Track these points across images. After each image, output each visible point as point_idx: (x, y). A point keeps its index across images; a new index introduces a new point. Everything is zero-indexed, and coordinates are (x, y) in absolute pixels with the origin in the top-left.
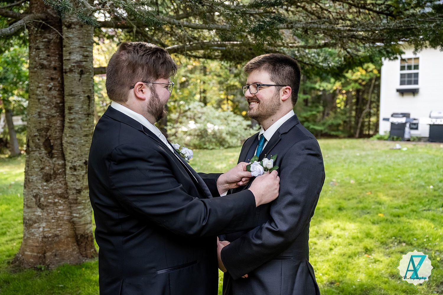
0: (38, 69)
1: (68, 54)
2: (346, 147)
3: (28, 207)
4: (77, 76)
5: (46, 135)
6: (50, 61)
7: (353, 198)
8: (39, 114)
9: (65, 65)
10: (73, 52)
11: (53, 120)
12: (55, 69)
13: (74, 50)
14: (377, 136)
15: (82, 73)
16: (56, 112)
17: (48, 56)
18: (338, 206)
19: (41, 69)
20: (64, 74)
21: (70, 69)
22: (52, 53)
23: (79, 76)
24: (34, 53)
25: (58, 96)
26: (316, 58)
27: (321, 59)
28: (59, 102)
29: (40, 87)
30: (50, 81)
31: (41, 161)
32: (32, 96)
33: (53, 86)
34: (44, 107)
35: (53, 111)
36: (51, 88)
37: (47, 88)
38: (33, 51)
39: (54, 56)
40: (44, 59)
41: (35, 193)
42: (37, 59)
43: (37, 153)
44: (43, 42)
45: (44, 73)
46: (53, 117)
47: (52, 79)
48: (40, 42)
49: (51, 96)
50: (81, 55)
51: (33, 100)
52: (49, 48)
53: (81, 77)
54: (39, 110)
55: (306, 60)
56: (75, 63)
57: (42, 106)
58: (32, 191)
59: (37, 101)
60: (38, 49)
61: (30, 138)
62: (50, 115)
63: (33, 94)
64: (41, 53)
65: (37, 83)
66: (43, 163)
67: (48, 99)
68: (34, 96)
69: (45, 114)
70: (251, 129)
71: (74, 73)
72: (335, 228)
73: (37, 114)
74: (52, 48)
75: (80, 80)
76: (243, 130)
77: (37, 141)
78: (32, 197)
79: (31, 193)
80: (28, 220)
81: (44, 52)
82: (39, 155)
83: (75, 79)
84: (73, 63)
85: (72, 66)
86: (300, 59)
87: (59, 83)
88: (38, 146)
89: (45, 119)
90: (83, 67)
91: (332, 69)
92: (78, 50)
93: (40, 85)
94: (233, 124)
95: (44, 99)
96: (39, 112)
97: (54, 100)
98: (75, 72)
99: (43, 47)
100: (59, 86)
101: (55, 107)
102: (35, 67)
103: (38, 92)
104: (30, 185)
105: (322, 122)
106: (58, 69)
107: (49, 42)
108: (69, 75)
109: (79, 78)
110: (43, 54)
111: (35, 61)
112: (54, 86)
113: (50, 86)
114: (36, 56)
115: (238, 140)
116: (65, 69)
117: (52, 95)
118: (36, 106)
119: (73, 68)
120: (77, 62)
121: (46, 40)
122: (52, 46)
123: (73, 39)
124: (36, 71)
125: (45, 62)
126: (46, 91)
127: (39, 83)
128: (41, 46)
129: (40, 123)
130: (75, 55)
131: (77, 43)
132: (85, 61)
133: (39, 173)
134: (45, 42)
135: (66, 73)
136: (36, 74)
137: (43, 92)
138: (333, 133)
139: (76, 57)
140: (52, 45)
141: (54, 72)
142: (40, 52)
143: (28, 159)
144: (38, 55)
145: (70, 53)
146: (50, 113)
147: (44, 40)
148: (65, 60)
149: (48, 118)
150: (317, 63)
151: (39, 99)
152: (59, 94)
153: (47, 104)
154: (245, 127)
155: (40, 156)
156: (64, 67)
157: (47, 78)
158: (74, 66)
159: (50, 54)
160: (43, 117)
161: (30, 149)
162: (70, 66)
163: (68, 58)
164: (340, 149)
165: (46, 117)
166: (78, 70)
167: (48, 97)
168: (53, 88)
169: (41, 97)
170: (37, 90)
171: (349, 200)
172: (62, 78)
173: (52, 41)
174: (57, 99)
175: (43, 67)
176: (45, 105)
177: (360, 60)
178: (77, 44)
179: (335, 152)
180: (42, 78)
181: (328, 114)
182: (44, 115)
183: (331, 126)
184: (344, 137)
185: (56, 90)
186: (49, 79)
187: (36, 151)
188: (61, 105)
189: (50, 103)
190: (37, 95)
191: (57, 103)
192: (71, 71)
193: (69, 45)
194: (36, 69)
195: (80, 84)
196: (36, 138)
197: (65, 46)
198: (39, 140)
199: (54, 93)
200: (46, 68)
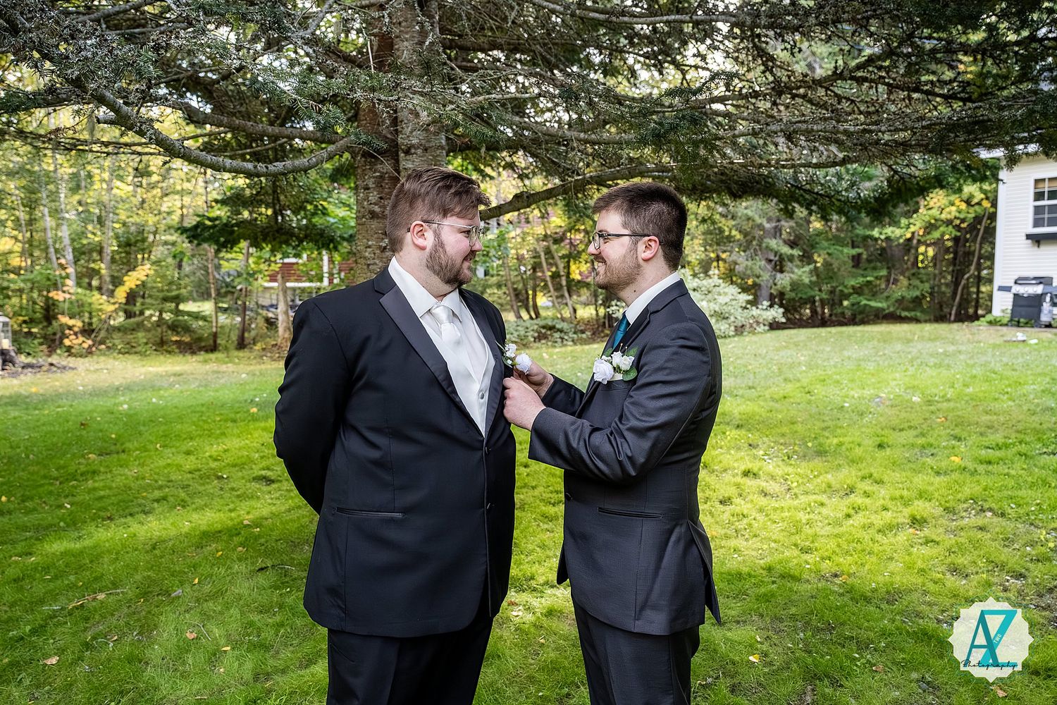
0: (367, 219)
2: (922, 338)
7: (910, 427)
14: (989, 317)
17: (381, 198)
18: (878, 440)
19: (371, 218)
22: (386, 194)
24: (362, 195)
26: (834, 184)
27: (844, 184)
29: (369, 247)
32: (359, 261)
36: (385, 248)
37: (380, 246)
38: (360, 193)
40: (375, 204)
42: (366, 203)
44: (373, 177)
45: (375, 224)
48: (370, 177)
49: (385, 259)
52: (381, 186)
55: (818, 189)
59: (365, 267)
60: (367, 188)
63: (361, 258)
64: (371, 195)
65: (365, 240)
67: (380, 264)
68: (362, 261)
70: (754, 308)
72: (863, 478)
74: (386, 186)
76: (740, 310)
81: (375, 193)
86: (808, 187)
91: (865, 202)
93: (370, 243)
94: (722, 300)
95: (375, 264)
99: (374, 186)
102: (364, 217)
103: (367, 254)
105: (886, 294)
107: (382, 177)
110: (374, 196)
111: (364, 208)
113: (384, 245)
115: (730, 325)
117: (387, 257)
118: (364, 274)
121: (378, 174)
124: (365, 222)
125: (377, 209)
126: (378, 251)
127: (368, 240)
128: (371, 183)
134: (376, 177)
136: (365, 226)
137: (374, 253)
138: (904, 314)
140: (386, 181)
142: (369, 193)
144: (367, 199)
147: (375, 175)
150: (839, 192)
151: (369, 265)
154: (744, 305)
159: (383, 195)
164: (909, 341)
167: (381, 260)
169: (372, 262)
170: (366, 251)
171: (901, 430)
173: (386, 175)
175: (373, 215)
177: (918, 184)
179: (899, 347)
180: (372, 233)
181: (896, 281)
183: (901, 301)
184: (926, 321)
190: (365, 258)
194: (364, 219)
200: (378, 218)
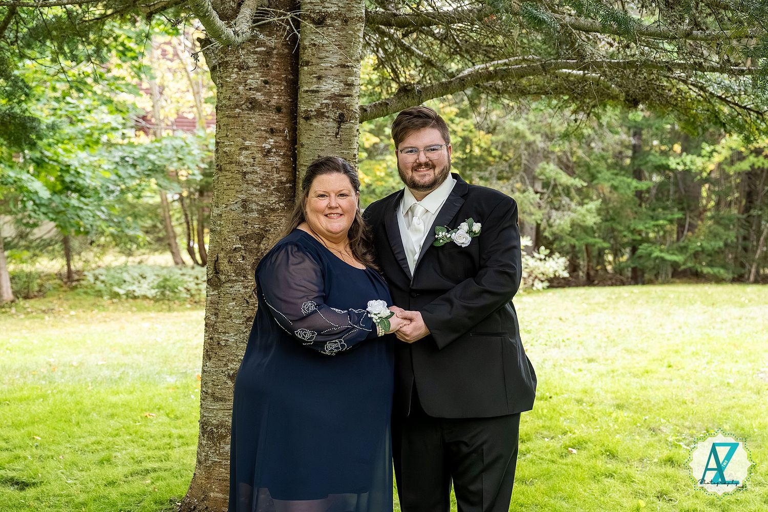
0: (243, 110)
1: (315, 80)
3: (216, 399)
4: (332, 124)
5: (258, 249)
6: (269, 94)
8: (245, 204)
9: (307, 103)
10: (326, 76)
11: (272, 217)
12: (278, 110)
13: (328, 72)
15: (341, 120)
16: (280, 201)
17: (266, 82)
19: (250, 109)
20: (302, 121)
21: (318, 111)
22: (274, 77)
23: (336, 125)
24: (234, 76)
25: (283, 168)
28: (284, 179)
29: (246, 148)
30: (268, 135)
31: (248, 302)
33: (273, 147)
34: (255, 190)
35: (273, 199)
36: (269, 151)
37: (263, 149)
38: (232, 73)
39: (277, 84)
40: (257, 90)
41: (232, 369)
42: (241, 88)
43: (238, 287)
44: (255, 53)
45: (256, 118)
46: (273, 210)
47: (272, 131)
49: (269, 168)
50: (341, 82)
51: (229, 175)
52: (267, 66)
53: (339, 128)
54: (244, 197)
56: (330, 98)
57: (251, 186)
58: (226, 365)
59: (239, 176)
61: (222, 255)
62: (267, 207)
63: (231, 163)
64: (251, 76)
65: (240, 139)
66: (252, 307)
67: (262, 173)
68: (234, 168)
69: (258, 204)
71: (325, 119)
73: (239, 205)
74: (274, 66)
75: (337, 134)
77: (240, 260)
78: (225, 378)
79: (224, 369)
80: (217, 427)
81: (258, 75)
82: (243, 291)
83: (328, 132)
84: (326, 99)
85: (322, 104)
87: (285, 140)
88: (240, 272)
89: (255, 215)
90: (344, 106)
92: (336, 71)
93: (247, 143)
95: (254, 172)
96: (244, 201)
97: (276, 175)
98: (328, 117)
99: (256, 64)
100: (285, 146)
101: (277, 190)
102: (237, 106)
103: (242, 158)
104: (221, 353)
106: (284, 110)
107: (269, 53)
108: (315, 124)
109: (336, 130)
110: (255, 79)
111: (238, 94)
112: (277, 147)
113: (268, 146)
114: (240, 83)
116: (306, 111)
117: (272, 165)
118: (237, 188)
119: (325, 110)
120: (334, 97)
121: (263, 49)
122: (275, 63)
123: (327, 48)
124: (239, 113)
125: (259, 96)
126: (259, 155)
127: (244, 139)
128: (251, 61)
129: (246, 223)
130: (330, 81)
131: (336, 56)
132: (348, 96)
133: (243, 327)
134: (260, 53)
135: (307, 118)
136: (239, 119)
137: (254, 158)
139: (331, 86)
140: (275, 60)
141: (276, 117)
142: (247, 74)
143: (216, 299)
145: (319, 78)
146: (266, 203)
147: (258, 49)
148: (307, 91)
149: (261, 213)
151: (245, 174)
152: (285, 164)
153: (261, 184)
155: (246, 293)
156: (303, 107)
157: (263, 128)
158: (327, 105)
159: (269, 78)
160: (252, 211)
161: (223, 277)
162: (318, 105)
163: (314, 87)
165: (258, 211)
166: (333, 114)
167: (264, 169)
168: (274, 150)
169: (249, 169)
170: (240, 154)
172: (294, 129)
173: (275, 52)
174: (281, 173)
175: (254, 105)
176: (256, 186)
178: (335, 59)
180: (251, 129)
182: (254, 206)
185: (279, 156)
186: (267, 132)
187: (236, 281)
188: (288, 185)
189: (267, 182)
190: (238, 163)
191: (281, 182)
192: (320, 114)
193: (318, 61)
194: (237, 110)
195: (338, 143)
196: (238, 255)
197: (307, 63)
198: (244, 258)
199: (276, 160)
200: (261, 109)
